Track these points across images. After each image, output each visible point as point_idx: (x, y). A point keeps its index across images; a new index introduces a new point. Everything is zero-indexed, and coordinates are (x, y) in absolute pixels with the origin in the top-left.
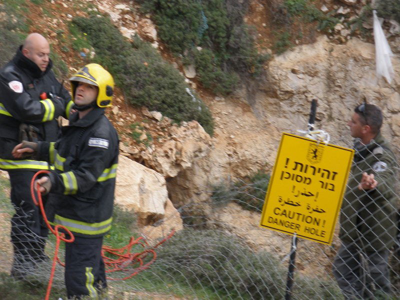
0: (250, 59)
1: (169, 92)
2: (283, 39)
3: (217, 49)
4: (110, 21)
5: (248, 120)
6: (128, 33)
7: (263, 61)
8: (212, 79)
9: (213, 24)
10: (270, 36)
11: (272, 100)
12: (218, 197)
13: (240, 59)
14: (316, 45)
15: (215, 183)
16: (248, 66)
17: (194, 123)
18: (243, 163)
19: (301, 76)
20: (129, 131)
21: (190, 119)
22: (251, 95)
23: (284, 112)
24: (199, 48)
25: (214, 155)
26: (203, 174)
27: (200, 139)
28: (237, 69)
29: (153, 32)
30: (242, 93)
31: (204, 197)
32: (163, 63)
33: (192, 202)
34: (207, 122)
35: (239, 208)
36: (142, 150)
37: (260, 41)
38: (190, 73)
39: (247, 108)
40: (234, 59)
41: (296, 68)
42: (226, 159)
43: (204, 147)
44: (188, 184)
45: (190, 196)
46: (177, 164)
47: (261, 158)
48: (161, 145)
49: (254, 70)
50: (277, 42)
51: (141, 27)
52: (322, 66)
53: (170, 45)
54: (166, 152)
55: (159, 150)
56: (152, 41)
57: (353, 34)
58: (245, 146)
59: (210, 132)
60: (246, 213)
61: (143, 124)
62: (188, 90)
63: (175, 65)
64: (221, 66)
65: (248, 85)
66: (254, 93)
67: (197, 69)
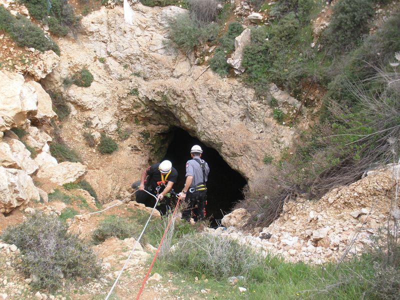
0: (73, 19)
1: (37, 38)
2: (86, 9)
3: (57, 16)
4: (3, 7)
5: (75, 46)
6: (14, 13)
7: (79, 19)
8: (57, 30)
9: (54, 5)
10: (80, 8)
11: (84, 36)
12: (66, 83)
13: (68, 20)
14: (100, 10)
15: (64, 77)
16: (72, 22)
17: (51, 51)
18: (76, 66)
19: (96, 24)
20: (19, 59)
21: (48, 49)
22: (75, 35)
23: (90, 41)
24: (49, 17)
25: (62, 64)
26: (58, 74)
27: (55, 58)
28: (67, 25)
29: (26, 11)
31: (60, 84)
32: (32, 25)
33: (55, 87)
34: (56, 50)
35: (76, 86)
36: (27, 67)
37: (76, 11)
38: (46, 28)
39: (74, 41)
40: (66, 20)
41: (93, 21)
42: (68, 65)
43: (57, 62)
44: (52, 79)
45: (54, 85)
46: (45, 72)
47: (83, 63)
48: (36, 64)
49: (75, 24)
50: (83, 11)
51: (21, 10)
52: (105, 19)
53: (36, 17)
54: (38, 67)
55: (35, 66)
56: (26, 15)
57: (116, 4)
58: (75, 58)
59: (59, 54)
60: (80, 88)
61: (26, 55)
62: (46, 36)
63: (39, 26)
64: (60, 24)
65: (73, 31)
66: (76, 34)
67: (49, 26)
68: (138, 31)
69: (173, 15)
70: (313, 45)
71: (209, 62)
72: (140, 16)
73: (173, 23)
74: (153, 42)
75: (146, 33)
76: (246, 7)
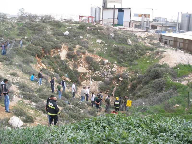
7: (81, 83)
11: (82, 86)
30: (79, 86)
39: (79, 87)
41: (84, 83)
52: (86, 83)
68: (93, 86)
69: (100, 83)
70: (127, 91)
71: (108, 93)
72: (93, 83)
73: (100, 85)
74: (96, 89)
75: (95, 86)
76: (115, 83)
